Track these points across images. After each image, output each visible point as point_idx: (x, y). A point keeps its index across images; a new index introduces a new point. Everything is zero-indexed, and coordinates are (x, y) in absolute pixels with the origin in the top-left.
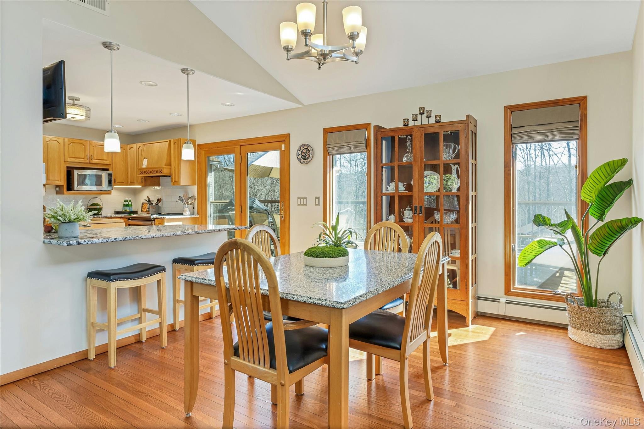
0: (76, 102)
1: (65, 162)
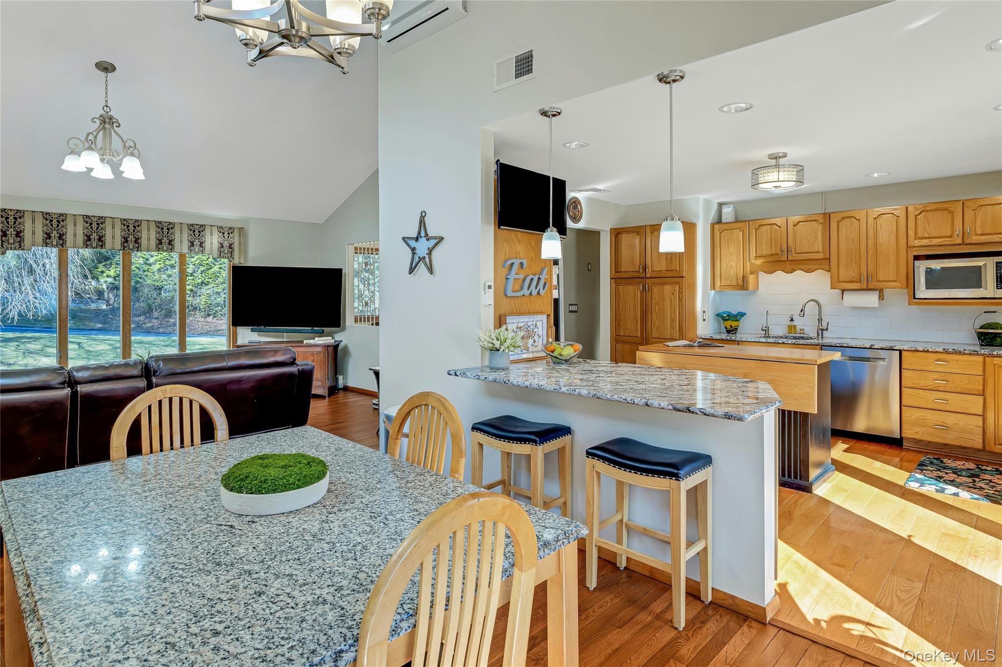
0: (782, 161)
1: (909, 249)
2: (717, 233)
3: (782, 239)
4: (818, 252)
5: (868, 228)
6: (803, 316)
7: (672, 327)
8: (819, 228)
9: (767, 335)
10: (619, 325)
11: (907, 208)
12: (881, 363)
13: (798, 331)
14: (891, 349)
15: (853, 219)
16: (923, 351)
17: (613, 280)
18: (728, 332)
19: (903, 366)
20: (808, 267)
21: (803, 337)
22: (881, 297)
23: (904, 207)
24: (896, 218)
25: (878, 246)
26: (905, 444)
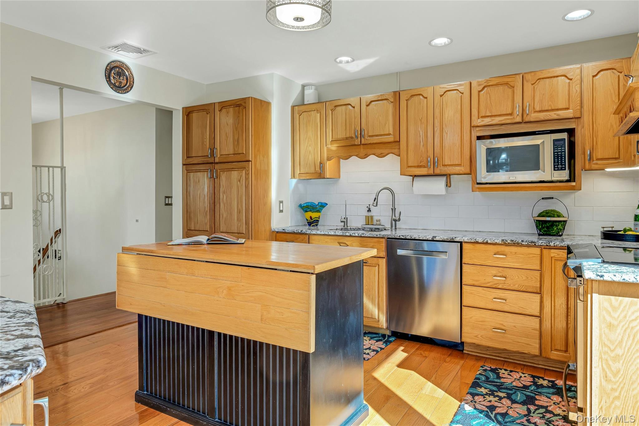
1: (472, 128)
2: (297, 116)
3: (356, 120)
4: (389, 134)
5: (435, 108)
6: (377, 206)
7: (239, 220)
8: (390, 108)
9: (346, 227)
10: (190, 218)
11: (471, 83)
12: (443, 256)
13: (375, 222)
14: (452, 241)
15: (421, 97)
16: (483, 243)
17: (185, 166)
18: (310, 224)
19: (464, 261)
20: (379, 151)
21: (378, 229)
22: (448, 185)
23: (467, 82)
24: (461, 94)
25: (444, 126)
26: (467, 349)
